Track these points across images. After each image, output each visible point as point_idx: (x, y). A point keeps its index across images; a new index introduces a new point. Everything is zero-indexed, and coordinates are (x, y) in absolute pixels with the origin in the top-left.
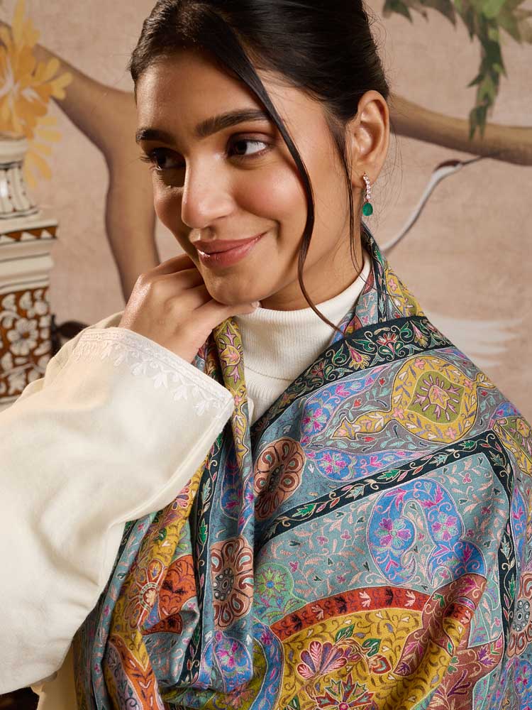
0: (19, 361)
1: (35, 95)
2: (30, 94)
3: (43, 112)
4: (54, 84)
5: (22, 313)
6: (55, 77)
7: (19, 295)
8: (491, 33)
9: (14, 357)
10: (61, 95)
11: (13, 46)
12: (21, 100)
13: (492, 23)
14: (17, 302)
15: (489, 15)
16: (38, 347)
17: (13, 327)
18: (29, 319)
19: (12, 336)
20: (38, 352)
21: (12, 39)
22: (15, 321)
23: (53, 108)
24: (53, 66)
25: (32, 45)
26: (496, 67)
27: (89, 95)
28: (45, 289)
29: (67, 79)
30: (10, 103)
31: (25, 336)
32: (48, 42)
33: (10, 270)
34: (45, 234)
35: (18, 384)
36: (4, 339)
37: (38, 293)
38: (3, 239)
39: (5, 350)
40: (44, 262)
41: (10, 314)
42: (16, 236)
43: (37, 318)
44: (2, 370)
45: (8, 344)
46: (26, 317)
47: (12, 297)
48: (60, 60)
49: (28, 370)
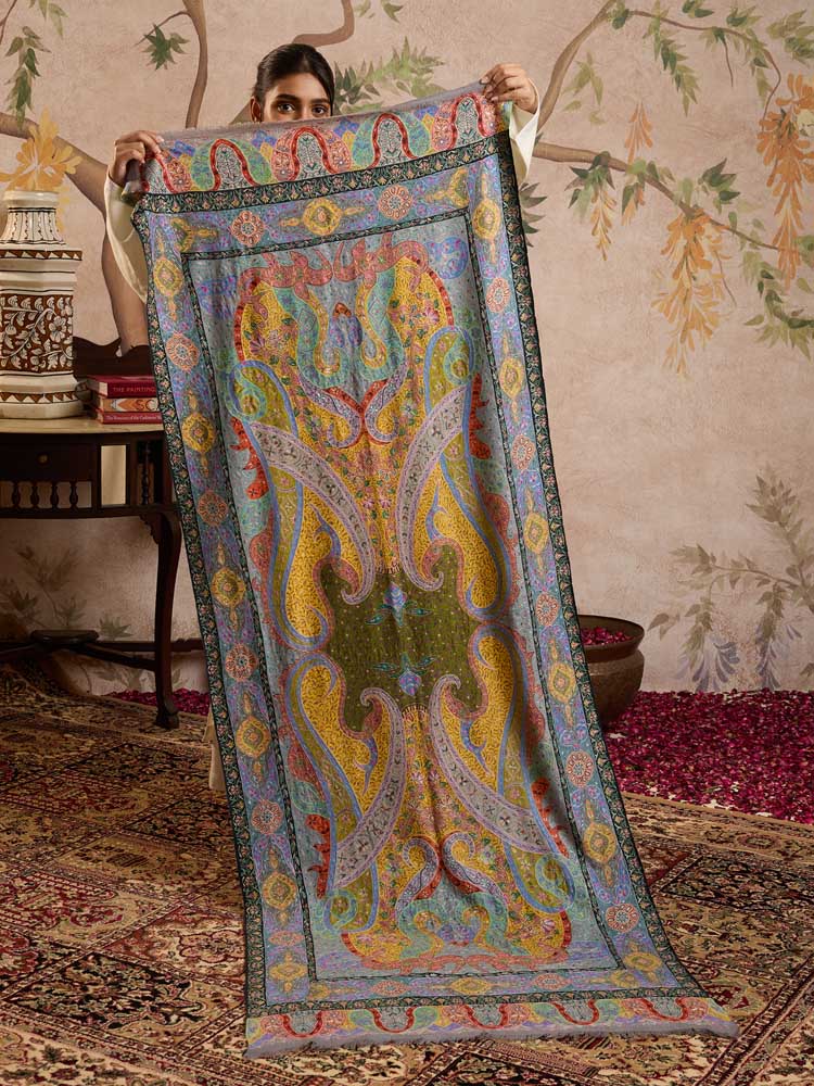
0: (55, 346)
1: (53, 171)
2: (49, 171)
3: (60, 183)
4: (68, 164)
5: (58, 311)
6: (68, 160)
7: (57, 297)
9: (52, 342)
10: (72, 171)
11: (39, 139)
12: (42, 175)
14: (55, 303)
16: (65, 339)
17: (52, 321)
18: (62, 317)
19: (51, 326)
20: (66, 342)
21: (39, 133)
22: (54, 316)
23: (67, 181)
24: (68, 151)
25: (53, 137)
28: (72, 297)
29: (78, 160)
30: (35, 177)
31: (59, 329)
32: (66, 136)
33: (53, 279)
34: (76, 256)
35: (53, 363)
36: (46, 328)
37: (68, 300)
38: (52, 255)
39: (47, 336)
40: (71, 278)
41: (51, 311)
42: (59, 253)
43: (66, 317)
44: (44, 351)
45: (49, 332)
46: (59, 314)
47: (52, 298)
48: (74, 147)
49: (59, 355)
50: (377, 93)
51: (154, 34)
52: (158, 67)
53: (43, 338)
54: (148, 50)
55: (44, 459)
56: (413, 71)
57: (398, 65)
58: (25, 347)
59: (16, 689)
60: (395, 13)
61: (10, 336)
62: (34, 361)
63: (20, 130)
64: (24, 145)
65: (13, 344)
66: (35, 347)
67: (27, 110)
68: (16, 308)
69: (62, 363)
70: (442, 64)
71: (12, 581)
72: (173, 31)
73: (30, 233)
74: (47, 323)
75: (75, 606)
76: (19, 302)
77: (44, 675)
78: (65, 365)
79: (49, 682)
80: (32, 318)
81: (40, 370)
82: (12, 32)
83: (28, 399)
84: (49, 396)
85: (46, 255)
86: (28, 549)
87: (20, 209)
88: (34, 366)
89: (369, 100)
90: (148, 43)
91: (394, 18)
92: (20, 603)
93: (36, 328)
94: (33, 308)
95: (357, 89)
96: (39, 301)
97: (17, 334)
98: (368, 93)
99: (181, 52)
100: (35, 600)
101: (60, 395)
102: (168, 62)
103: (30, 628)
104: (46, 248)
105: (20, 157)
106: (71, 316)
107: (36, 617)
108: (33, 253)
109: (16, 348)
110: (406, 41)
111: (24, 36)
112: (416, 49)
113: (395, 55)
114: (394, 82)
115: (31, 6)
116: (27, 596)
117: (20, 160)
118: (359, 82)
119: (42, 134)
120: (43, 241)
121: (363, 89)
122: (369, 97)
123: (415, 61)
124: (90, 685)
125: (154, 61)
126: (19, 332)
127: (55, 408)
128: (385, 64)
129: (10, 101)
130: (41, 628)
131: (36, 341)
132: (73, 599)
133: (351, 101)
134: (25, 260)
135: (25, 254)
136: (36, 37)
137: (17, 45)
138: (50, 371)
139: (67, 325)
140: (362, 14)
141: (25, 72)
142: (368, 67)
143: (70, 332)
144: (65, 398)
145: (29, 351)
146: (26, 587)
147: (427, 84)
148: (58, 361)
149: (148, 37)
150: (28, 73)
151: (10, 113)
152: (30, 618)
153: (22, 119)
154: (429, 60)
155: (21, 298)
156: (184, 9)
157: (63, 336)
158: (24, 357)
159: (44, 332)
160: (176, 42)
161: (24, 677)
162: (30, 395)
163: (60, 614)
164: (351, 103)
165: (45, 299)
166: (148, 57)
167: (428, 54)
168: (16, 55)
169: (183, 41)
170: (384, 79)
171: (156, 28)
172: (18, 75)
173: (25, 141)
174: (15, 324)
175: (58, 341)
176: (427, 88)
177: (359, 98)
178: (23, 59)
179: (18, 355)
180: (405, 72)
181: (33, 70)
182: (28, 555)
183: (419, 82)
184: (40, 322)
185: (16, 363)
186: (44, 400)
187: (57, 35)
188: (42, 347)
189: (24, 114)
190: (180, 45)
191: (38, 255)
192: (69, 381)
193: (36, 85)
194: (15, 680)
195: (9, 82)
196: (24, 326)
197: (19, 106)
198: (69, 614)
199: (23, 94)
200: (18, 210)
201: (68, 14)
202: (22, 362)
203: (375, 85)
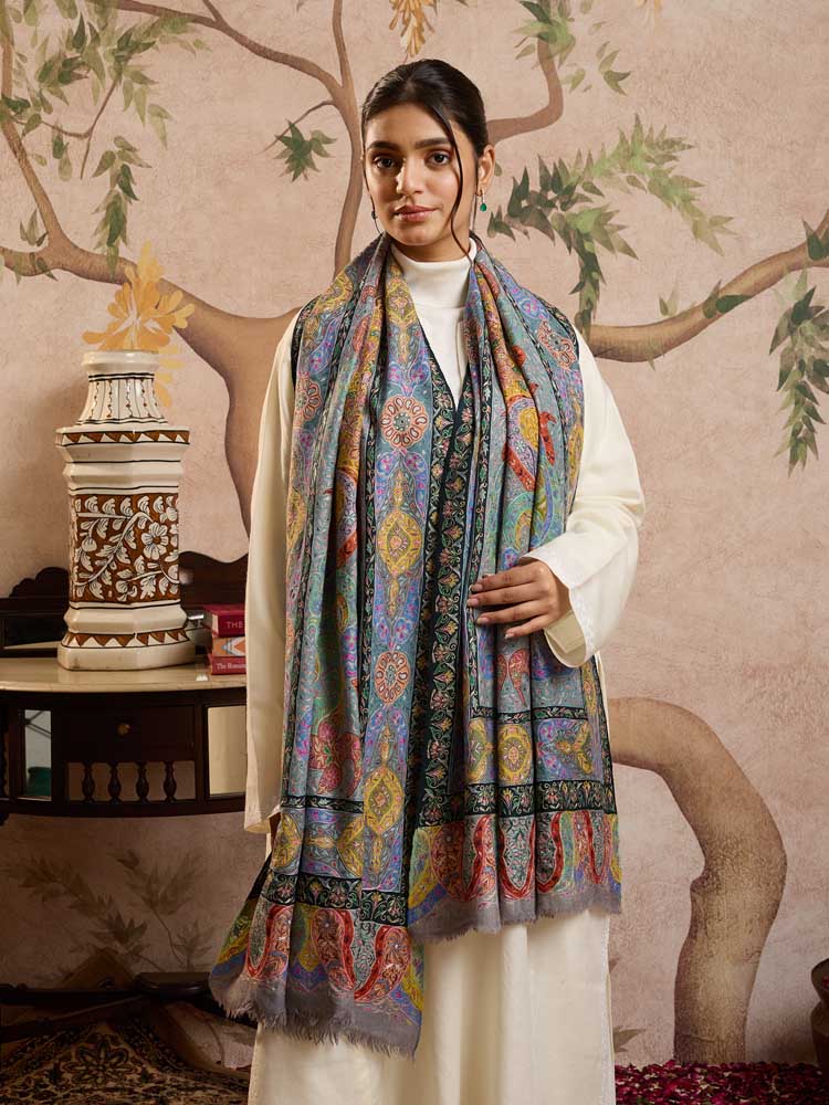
0: (150, 565)
1: (158, 326)
2: (152, 325)
3: (164, 341)
4: (176, 315)
5: (155, 516)
6: (178, 309)
7: (153, 497)
8: (587, 246)
9: (146, 560)
10: (183, 325)
11: (138, 284)
12: (143, 331)
13: (587, 237)
14: (150, 505)
15: (583, 230)
16: (167, 554)
17: (146, 530)
18: (161, 524)
19: (145, 538)
20: (168, 559)
21: (137, 276)
22: (148, 523)
23: (175, 338)
24: (177, 297)
25: (156, 280)
26: (594, 274)
27: (212, 324)
28: (176, 496)
29: (190, 309)
30: (133, 335)
31: (157, 541)
32: (171, 276)
33: (146, 470)
34: (179, 438)
35: (148, 589)
36: (138, 540)
37: (170, 499)
38: (143, 437)
39: (139, 551)
40: (176, 469)
41: (144, 516)
42: (154, 435)
43: (168, 523)
44: (135, 573)
45: (141, 546)
46: (158, 521)
47: (146, 498)
48: (184, 292)
49: (158, 577)
50: (600, 194)
51: (289, 134)
52: (295, 177)
53: (133, 555)
54: (281, 156)
55: (124, 729)
56: (649, 160)
57: (627, 153)
58: (108, 568)
59: (114, 1060)
60: (620, 83)
61: (87, 554)
62: (121, 587)
63: (112, 273)
64: (118, 293)
65: (93, 565)
66: (122, 567)
67: (122, 247)
68: (96, 514)
69: (163, 589)
70: (690, 147)
71: (111, 900)
72: (313, 129)
73: (115, 407)
74: (138, 534)
75: (198, 936)
76: (100, 506)
77: (156, 1038)
78: (167, 592)
79: (162, 1049)
80: (117, 527)
81: (129, 601)
82: (102, 144)
83: (113, 642)
84: (143, 637)
85: (134, 437)
86: (132, 854)
87: (102, 376)
88: (121, 594)
89: (588, 204)
90: (281, 146)
91: (619, 90)
92: (121, 932)
93: (124, 541)
94: (119, 512)
95: (571, 189)
96: (126, 503)
97: (98, 551)
98: (587, 194)
99: (326, 155)
100: (143, 928)
101: (159, 635)
102: (309, 171)
103: (137, 969)
104: (134, 428)
105: (113, 309)
106: (176, 522)
107: (143, 953)
108: (115, 435)
109: (97, 569)
110: (637, 119)
111: (116, 149)
112: (651, 130)
113: (623, 140)
114: (623, 176)
115: (125, 110)
116: (132, 921)
117: (113, 314)
118: (573, 180)
119: (141, 277)
120: (132, 419)
121: (579, 190)
122: (588, 200)
123: (651, 145)
124: (222, 1053)
125: (289, 170)
126: (100, 547)
127: (153, 654)
128: (609, 152)
129: (99, 236)
130: (152, 970)
131: (123, 559)
132: (195, 925)
133: (564, 206)
134: (107, 446)
135: (105, 438)
136: (131, 149)
137: (107, 161)
138: (144, 600)
139: (169, 535)
140: (573, 88)
141: (118, 196)
142: (585, 159)
143: (175, 545)
144: (168, 639)
145: (113, 573)
146: (131, 909)
147: (670, 176)
148: (157, 586)
149: (280, 138)
150: (123, 198)
151: (98, 251)
152: (136, 954)
153: (115, 259)
154: (672, 143)
155: (102, 499)
156: (328, 97)
157: (164, 551)
158: (108, 582)
159: (133, 546)
160: (319, 142)
161: (128, 1042)
162: (115, 636)
163: (176, 946)
164: (563, 210)
165: (135, 499)
166: (282, 165)
167: (670, 135)
168: (107, 174)
169: (328, 141)
170: (609, 174)
171: (292, 126)
172: (110, 200)
173: (119, 287)
174: (95, 536)
175: (156, 557)
176: (670, 182)
177: (574, 202)
178: (116, 179)
179: (99, 580)
180: (637, 161)
181: (129, 192)
182: (131, 862)
183: (657, 173)
184: (129, 532)
185: (97, 591)
186: (134, 642)
187: (160, 144)
188: (131, 567)
189: (118, 252)
190: (324, 145)
191: (124, 438)
192: (174, 614)
193: (133, 212)
194: (113, 1047)
195: (97, 210)
196: (108, 538)
197: (111, 241)
198: (190, 947)
199: (115, 225)
200: (99, 378)
201: (174, 116)
202: (105, 589)
203: (596, 182)
